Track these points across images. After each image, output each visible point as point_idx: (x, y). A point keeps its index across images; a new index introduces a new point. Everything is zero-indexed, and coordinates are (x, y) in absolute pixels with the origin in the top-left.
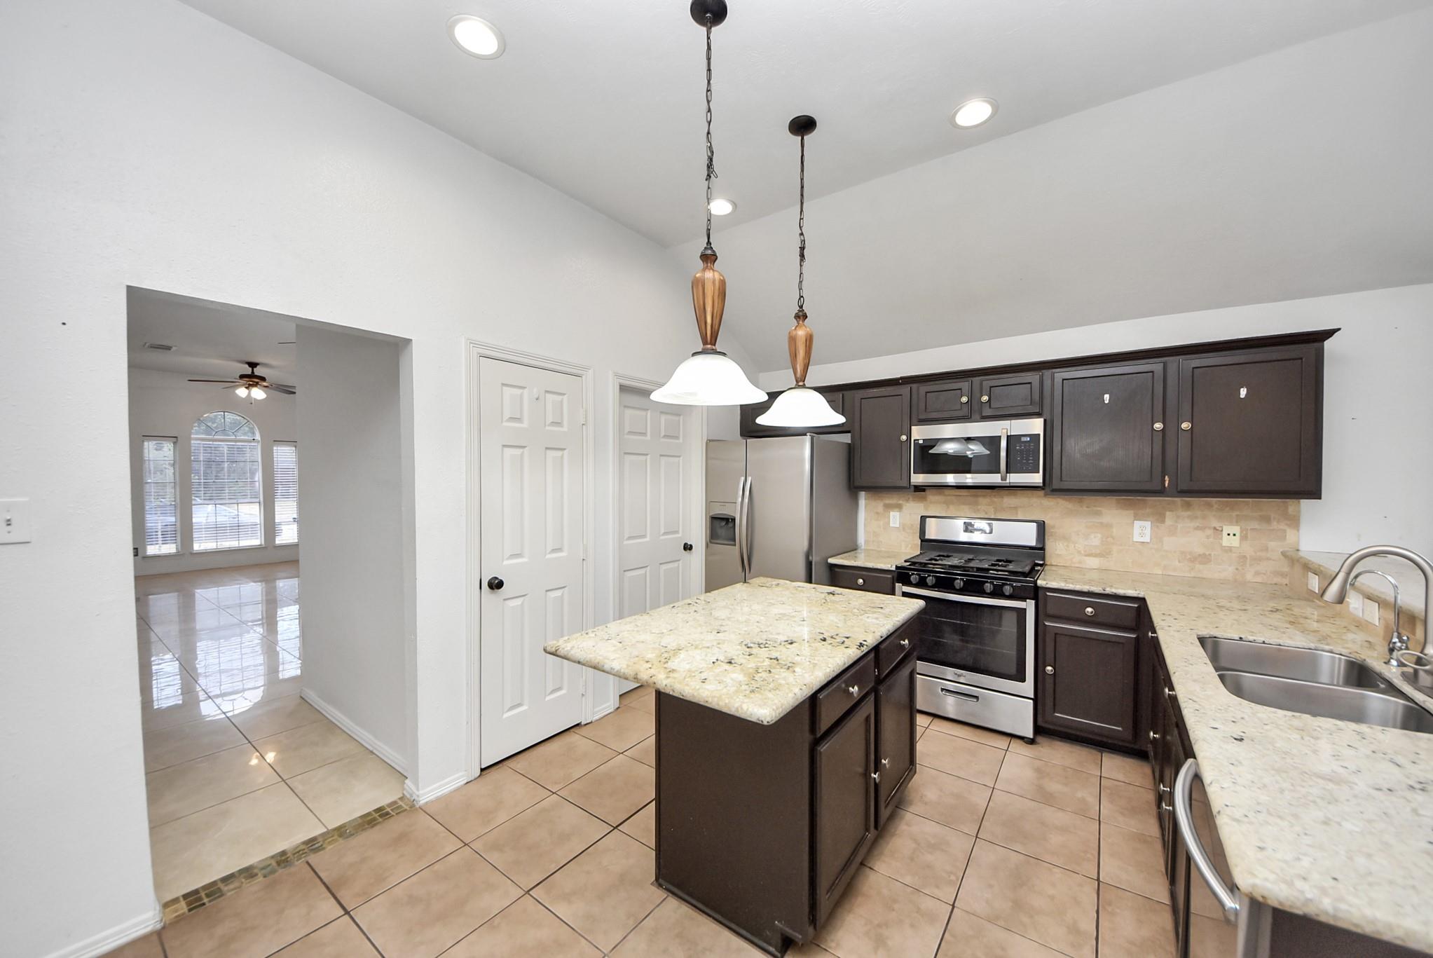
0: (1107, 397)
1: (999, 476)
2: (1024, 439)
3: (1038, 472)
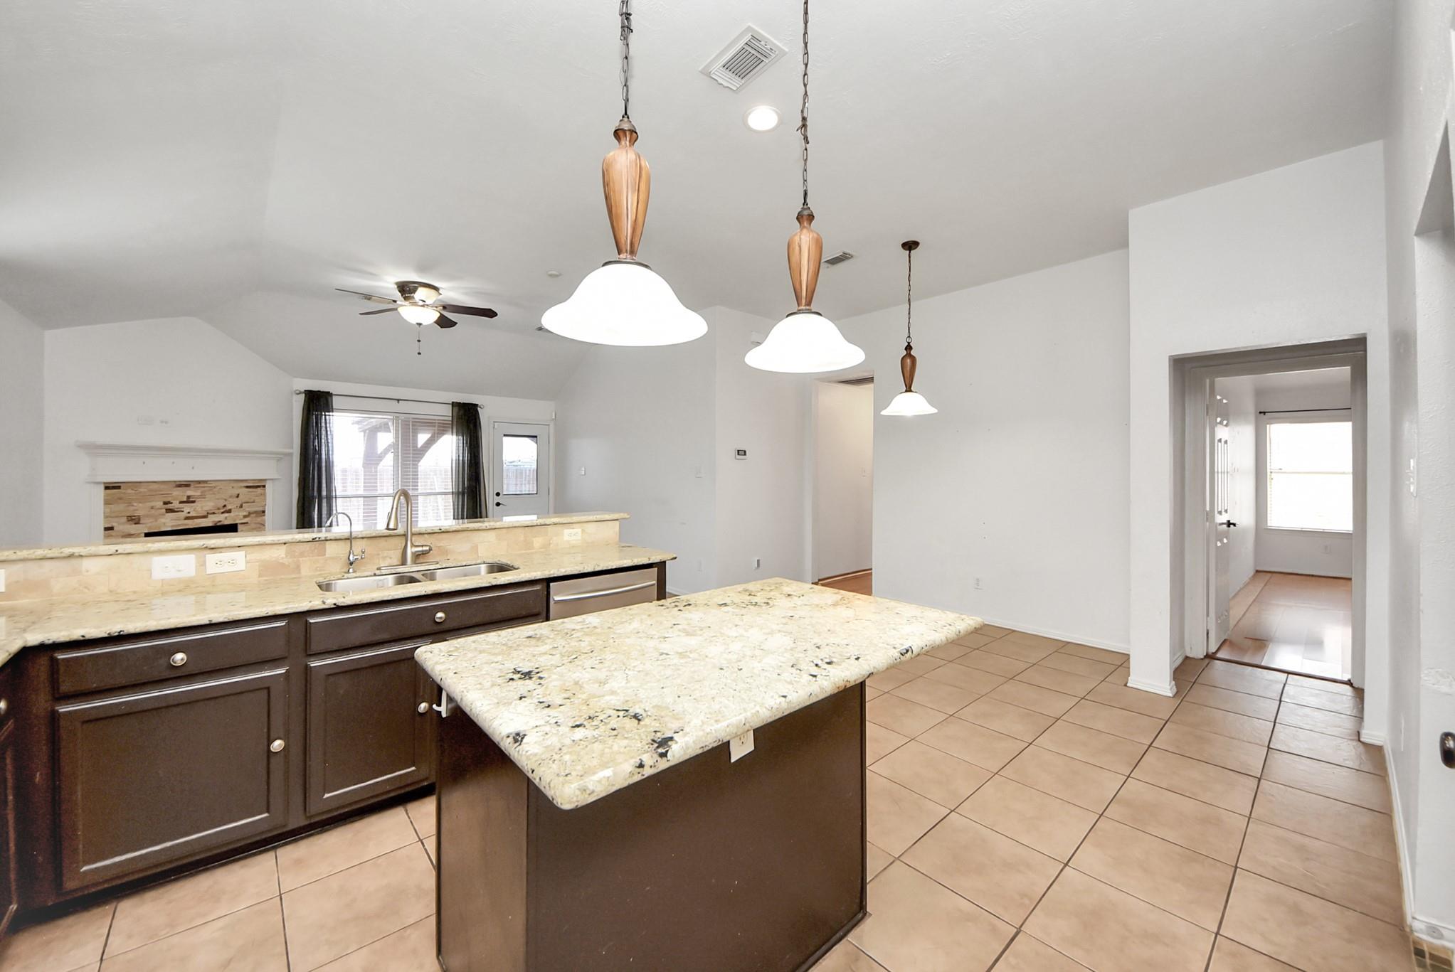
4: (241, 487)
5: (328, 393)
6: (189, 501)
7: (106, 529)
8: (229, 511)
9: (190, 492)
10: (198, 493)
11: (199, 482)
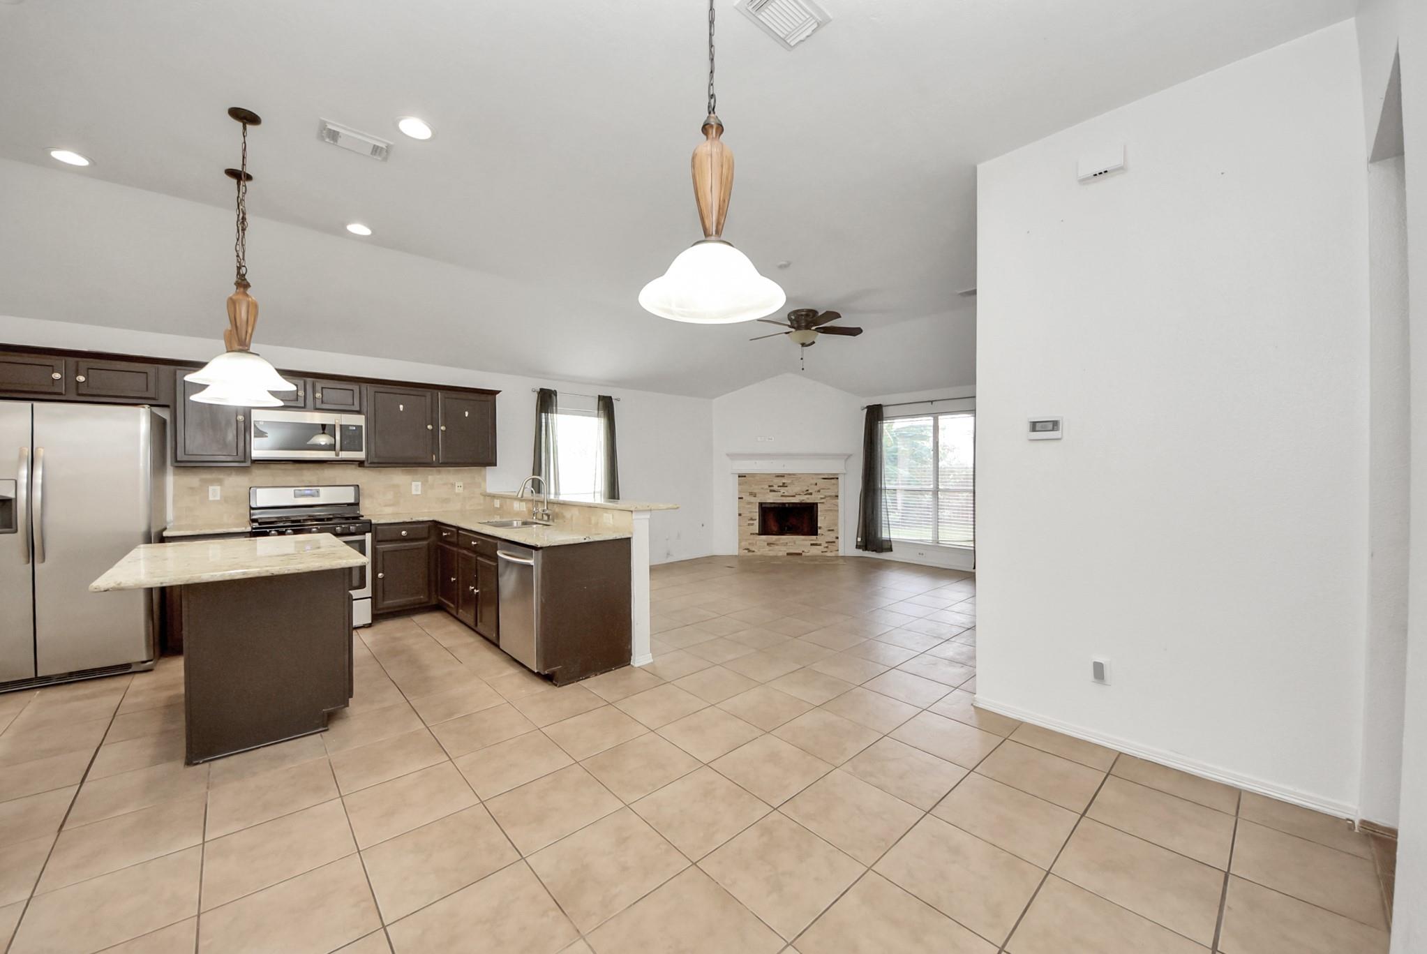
0: (401, 407)
1: (334, 452)
2: (351, 428)
3: (362, 450)
4: (819, 478)
5: (880, 405)
6: (784, 485)
7: (740, 498)
8: (811, 494)
9: (784, 481)
10: (789, 482)
11: (789, 474)
